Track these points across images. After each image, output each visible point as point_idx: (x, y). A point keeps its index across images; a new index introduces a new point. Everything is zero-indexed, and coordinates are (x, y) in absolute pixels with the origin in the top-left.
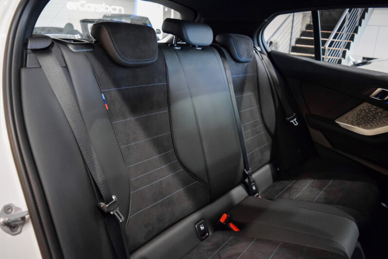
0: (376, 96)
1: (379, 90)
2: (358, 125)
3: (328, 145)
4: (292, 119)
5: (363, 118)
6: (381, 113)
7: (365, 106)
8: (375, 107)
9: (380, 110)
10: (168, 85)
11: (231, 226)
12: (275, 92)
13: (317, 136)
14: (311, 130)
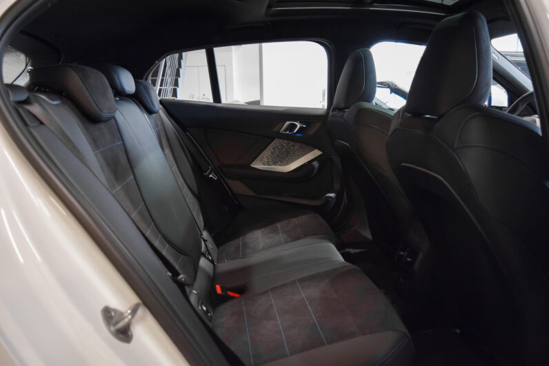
0: (286, 130)
1: (288, 123)
2: (275, 163)
3: (252, 193)
4: (210, 174)
5: (278, 156)
6: (293, 146)
7: (276, 142)
8: (286, 141)
9: (292, 143)
10: (124, 144)
11: (230, 293)
12: (184, 146)
13: (238, 187)
14: (229, 182)
